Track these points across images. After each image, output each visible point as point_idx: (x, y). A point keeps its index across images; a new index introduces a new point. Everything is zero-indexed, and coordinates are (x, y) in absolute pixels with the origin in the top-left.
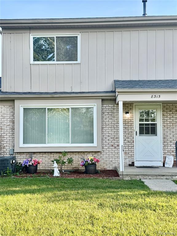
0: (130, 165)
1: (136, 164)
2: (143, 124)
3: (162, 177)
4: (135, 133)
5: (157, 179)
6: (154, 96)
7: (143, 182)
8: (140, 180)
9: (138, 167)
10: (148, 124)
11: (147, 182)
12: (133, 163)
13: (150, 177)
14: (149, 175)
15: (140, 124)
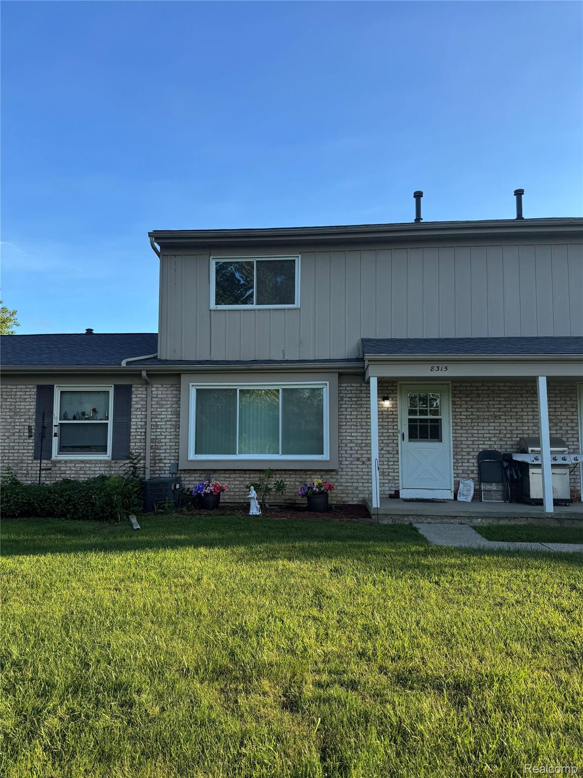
0: (391, 496)
1: (404, 494)
2: (415, 420)
3: (452, 521)
4: (400, 435)
5: (442, 523)
6: (435, 368)
7: (416, 530)
8: (411, 524)
9: (406, 500)
10: (426, 420)
11: (424, 529)
12: (397, 492)
13: (429, 520)
14: (427, 516)
15: (410, 420)
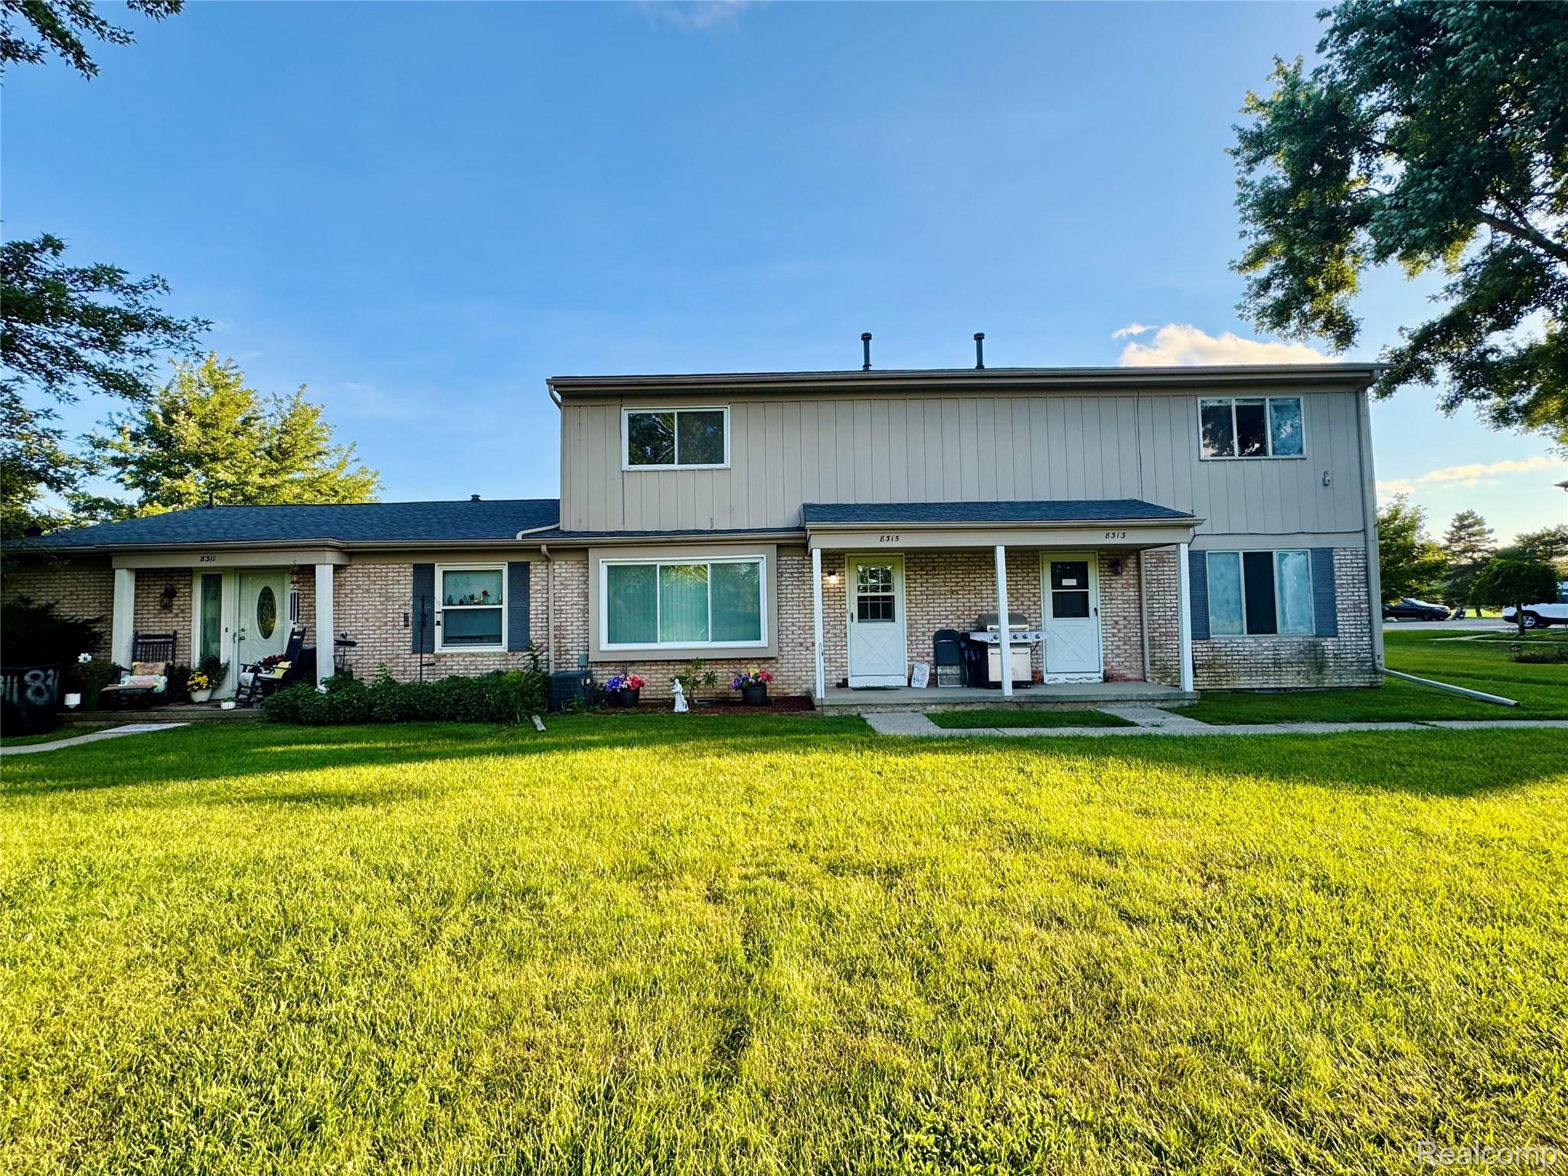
0: (839, 686)
1: (852, 683)
2: (866, 598)
3: (904, 709)
4: (848, 616)
5: (893, 712)
7: (864, 720)
8: (859, 715)
9: (855, 689)
10: (877, 598)
11: (872, 720)
12: (846, 681)
13: (879, 709)
14: (876, 705)
15: (860, 598)
